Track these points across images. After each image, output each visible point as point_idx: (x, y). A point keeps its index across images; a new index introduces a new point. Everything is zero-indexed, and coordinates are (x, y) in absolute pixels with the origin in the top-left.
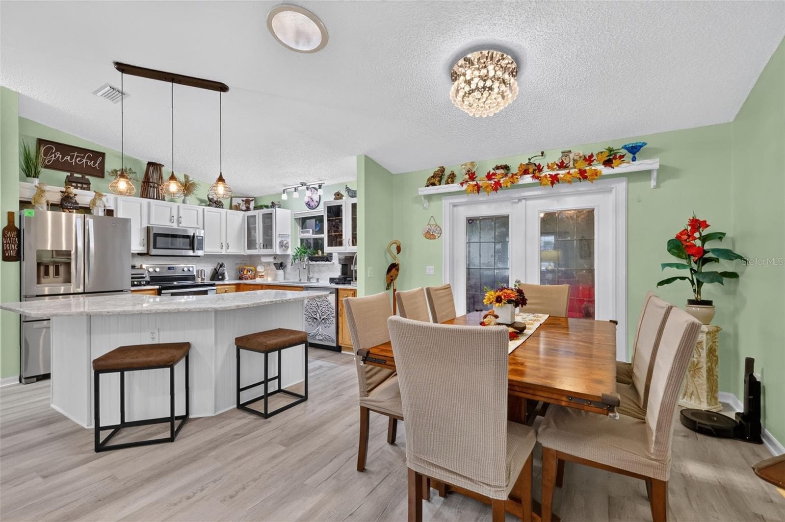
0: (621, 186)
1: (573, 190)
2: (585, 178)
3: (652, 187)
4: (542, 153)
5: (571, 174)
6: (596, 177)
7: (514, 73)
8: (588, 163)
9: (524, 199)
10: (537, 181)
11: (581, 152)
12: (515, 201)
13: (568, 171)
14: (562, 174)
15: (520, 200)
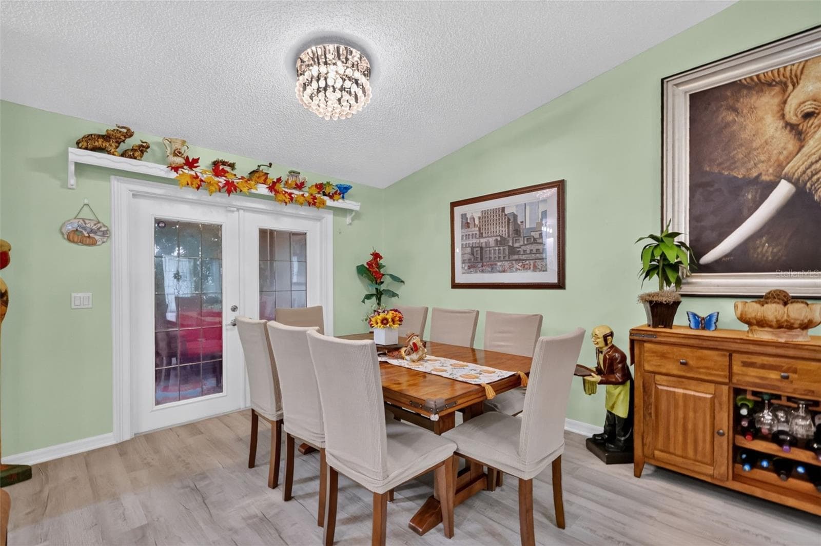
0: (329, 217)
1: (294, 211)
2: (314, 204)
3: (348, 224)
4: (271, 164)
5: (305, 197)
6: (322, 206)
7: (368, 73)
8: (319, 190)
9: (242, 209)
10: (272, 194)
11: (306, 178)
12: (232, 209)
13: (302, 193)
14: (296, 195)
15: (238, 210)
